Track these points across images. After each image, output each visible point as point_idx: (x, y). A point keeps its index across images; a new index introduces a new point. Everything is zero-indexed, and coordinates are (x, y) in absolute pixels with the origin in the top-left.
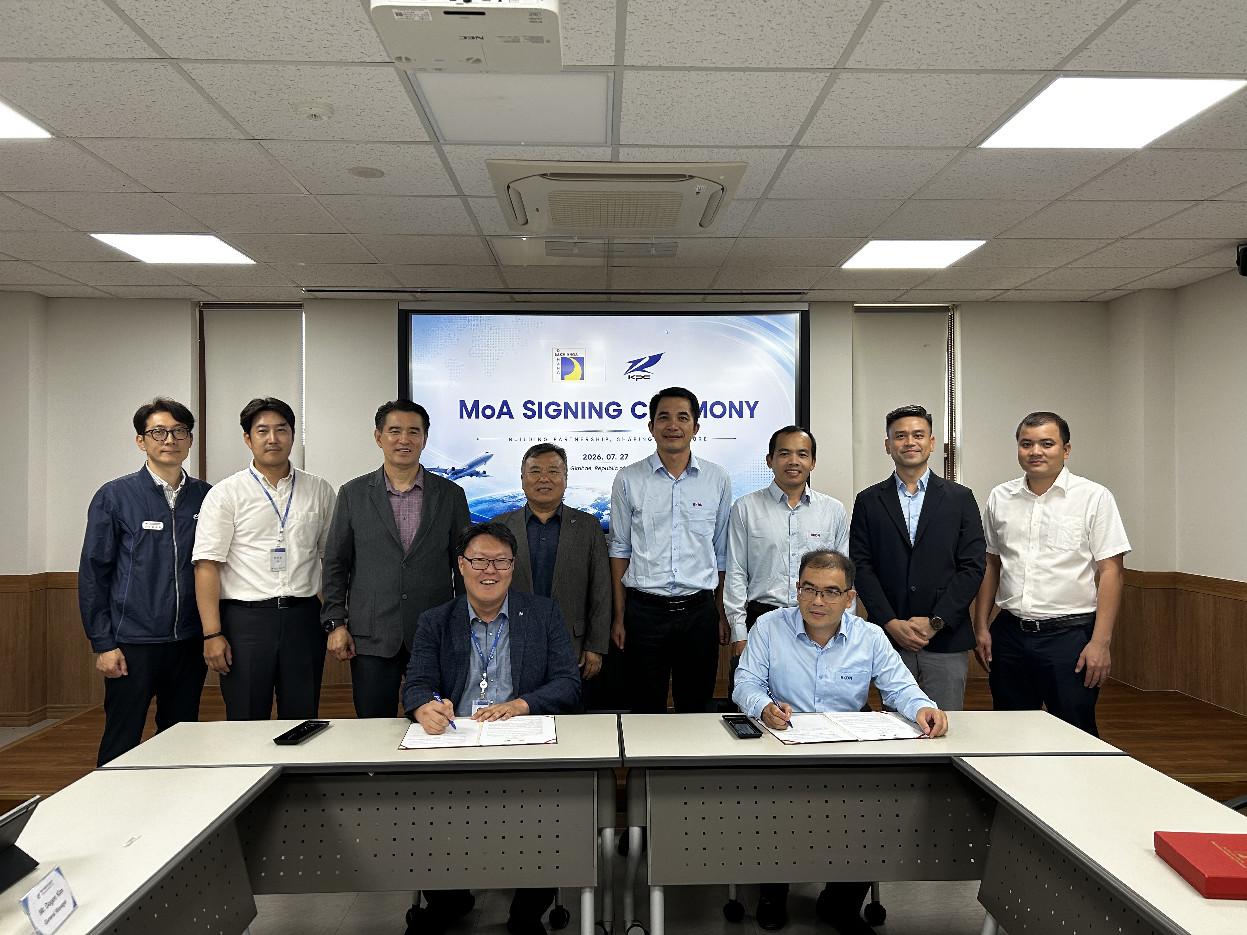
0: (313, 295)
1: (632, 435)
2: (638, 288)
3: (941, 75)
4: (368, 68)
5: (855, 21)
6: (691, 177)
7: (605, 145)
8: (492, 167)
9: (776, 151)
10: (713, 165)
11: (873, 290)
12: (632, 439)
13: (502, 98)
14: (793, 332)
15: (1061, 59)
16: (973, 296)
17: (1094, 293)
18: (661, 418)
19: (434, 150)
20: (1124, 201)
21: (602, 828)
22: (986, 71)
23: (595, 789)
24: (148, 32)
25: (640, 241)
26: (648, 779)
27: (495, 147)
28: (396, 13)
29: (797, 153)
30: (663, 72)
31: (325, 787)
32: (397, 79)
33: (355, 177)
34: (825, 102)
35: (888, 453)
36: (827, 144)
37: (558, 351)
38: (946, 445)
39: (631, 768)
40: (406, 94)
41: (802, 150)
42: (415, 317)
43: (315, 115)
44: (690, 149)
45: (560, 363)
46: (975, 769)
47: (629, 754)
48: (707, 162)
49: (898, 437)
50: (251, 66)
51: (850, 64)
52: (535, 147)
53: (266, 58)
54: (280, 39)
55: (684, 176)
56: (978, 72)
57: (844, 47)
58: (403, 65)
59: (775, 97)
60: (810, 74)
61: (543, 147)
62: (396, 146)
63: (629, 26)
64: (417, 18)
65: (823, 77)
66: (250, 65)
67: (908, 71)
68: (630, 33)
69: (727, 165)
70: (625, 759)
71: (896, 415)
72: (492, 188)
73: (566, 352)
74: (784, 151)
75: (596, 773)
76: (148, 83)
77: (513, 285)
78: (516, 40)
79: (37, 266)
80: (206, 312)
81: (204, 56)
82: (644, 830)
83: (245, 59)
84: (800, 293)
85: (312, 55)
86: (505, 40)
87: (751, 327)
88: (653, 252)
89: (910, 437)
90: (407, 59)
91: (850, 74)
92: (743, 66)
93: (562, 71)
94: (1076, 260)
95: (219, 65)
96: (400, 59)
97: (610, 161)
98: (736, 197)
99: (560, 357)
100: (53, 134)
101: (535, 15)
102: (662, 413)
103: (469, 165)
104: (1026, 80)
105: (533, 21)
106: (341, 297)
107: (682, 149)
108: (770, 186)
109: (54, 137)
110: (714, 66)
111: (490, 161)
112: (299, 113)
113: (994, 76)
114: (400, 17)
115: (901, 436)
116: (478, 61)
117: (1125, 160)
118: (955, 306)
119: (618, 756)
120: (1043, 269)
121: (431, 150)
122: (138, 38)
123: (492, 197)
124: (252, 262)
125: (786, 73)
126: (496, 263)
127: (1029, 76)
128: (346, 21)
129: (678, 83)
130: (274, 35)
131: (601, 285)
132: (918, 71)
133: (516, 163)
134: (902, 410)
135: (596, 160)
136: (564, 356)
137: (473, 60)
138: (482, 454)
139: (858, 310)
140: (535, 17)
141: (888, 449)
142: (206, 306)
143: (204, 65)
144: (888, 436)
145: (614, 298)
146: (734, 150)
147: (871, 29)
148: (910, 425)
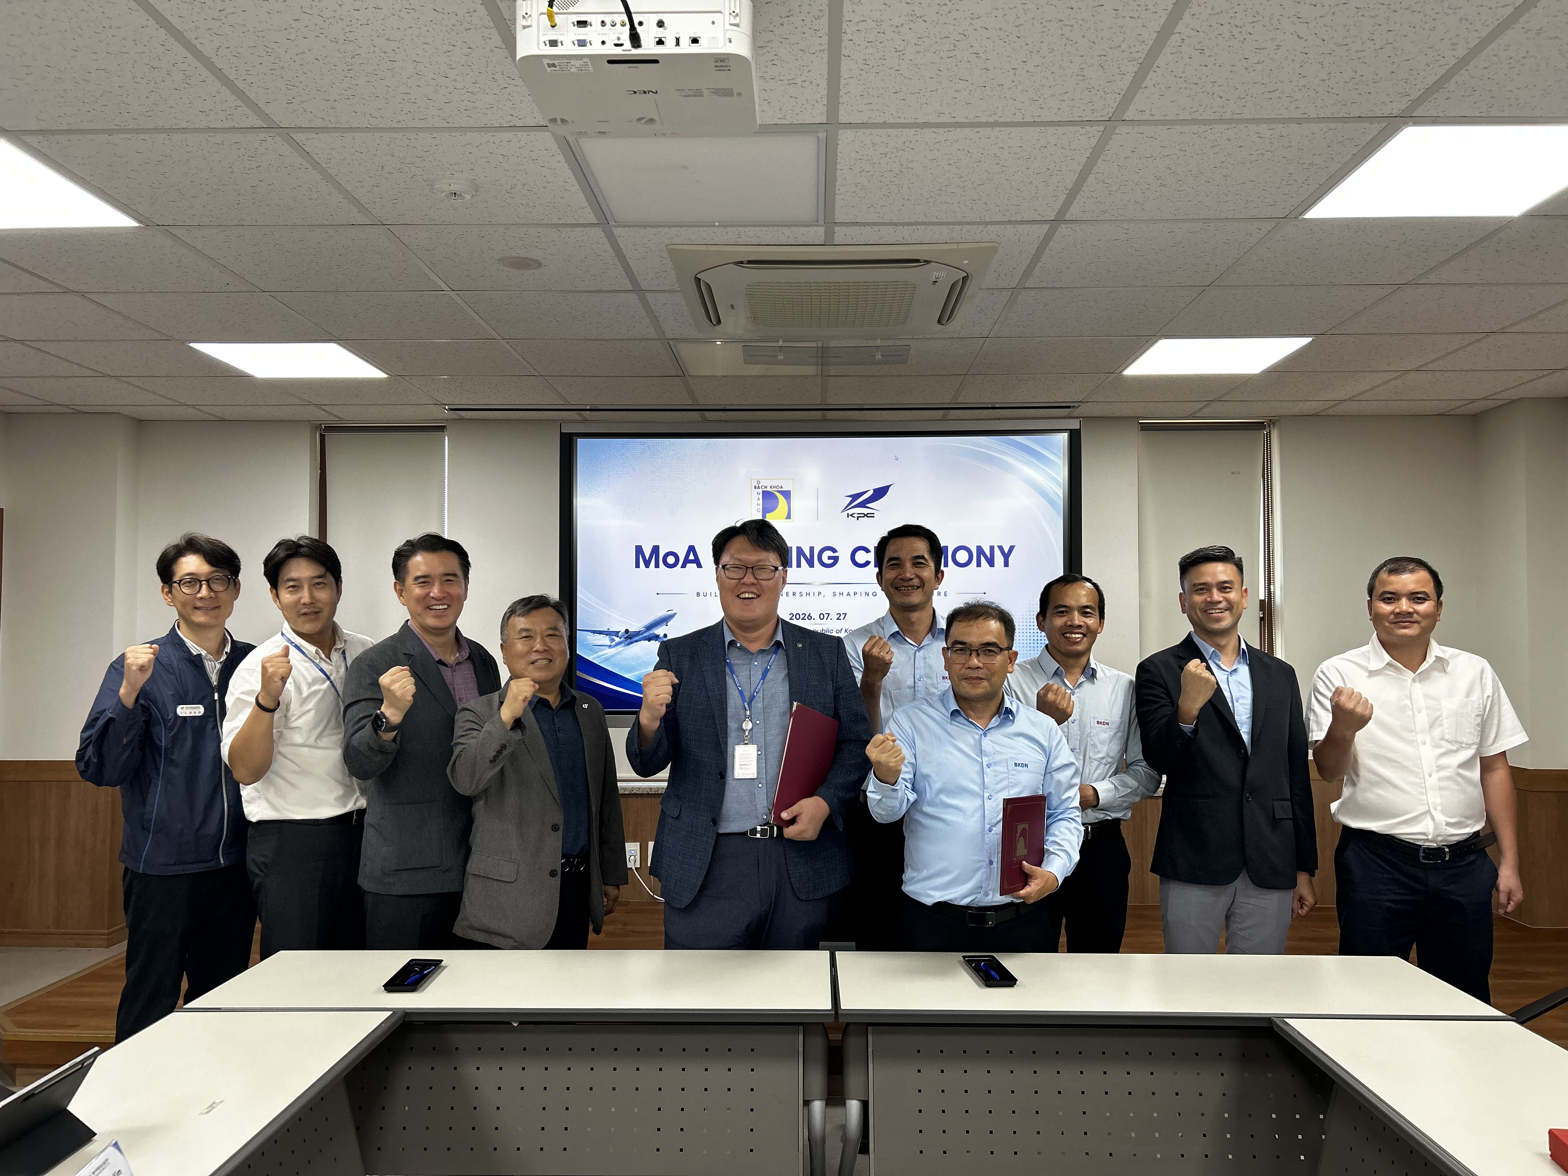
0: (459, 415)
1: (851, 589)
2: (860, 402)
3: (1250, 126)
4: (519, 134)
5: (1135, 60)
6: (927, 262)
7: (816, 223)
8: (676, 256)
9: (1036, 227)
10: (955, 246)
11: (1165, 402)
12: (852, 594)
13: (685, 167)
14: (1059, 457)
15: (1410, 102)
16: (1295, 409)
17: (1458, 404)
18: (891, 565)
19: (603, 234)
20: (1498, 284)
21: (809, 1101)
22: (1309, 120)
23: (801, 1049)
24: (252, 96)
25: (863, 343)
26: (870, 1038)
27: (678, 228)
28: (548, 64)
29: (1063, 229)
30: (888, 130)
31: (457, 1039)
32: (555, 146)
33: (506, 269)
34: (1099, 164)
35: (1184, 611)
36: (1101, 218)
37: (759, 482)
38: (1262, 602)
39: (848, 1024)
40: (566, 164)
41: (1069, 225)
42: (581, 442)
43: (455, 193)
44: (924, 227)
45: (761, 498)
46: (1303, 1037)
47: (846, 1004)
48: (946, 243)
49: (1197, 590)
50: (377, 135)
51: (1130, 114)
52: (729, 228)
53: (395, 125)
54: (411, 100)
55: (918, 261)
56: (1299, 121)
57: (1123, 93)
58: (560, 129)
59: (1032, 158)
60: (1079, 128)
61: (738, 228)
62: (555, 230)
63: (844, 73)
64: (574, 70)
65: (1095, 131)
66: (375, 134)
67: (1206, 122)
68: (845, 82)
69: (972, 245)
70: (840, 1012)
71: (1193, 561)
72: (675, 280)
73: (769, 484)
74: (1046, 227)
75: (801, 1028)
76: (253, 159)
77: (703, 401)
78: (698, 93)
79: (127, 382)
80: (329, 437)
81: (319, 123)
82: (865, 1105)
83: (369, 126)
84: (1069, 407)
85: (450, 120)
86: (684, 94)
87: (1006, 451)
88: (879, 357)
89: (1215, 591)
90: (563, 121)
91: (1131, 127)
92: (991, 120)
93: (757, 132)
94: (1433, 361)
95: (338, 134)
96: (554, 120)
97: (823, 243)
98: (984, 287)
99: (760, 491)
100: (140, 221)
101: (721, 61)
102: (891, 559)
103: (646, 252)
104: (1364, 131)
105: (719, 69)
106: (493, 417)
107: (914, 227)
108: (1028, 273)
109: (142, 225)
110: (954, 120)
111: (673, 247)
112: (435, 191)
113: (1321, 125)
114: (553, 69)
115: (1202, 589)
116: (652, 121)
117: (1496, 232)
118: (1272, 422)
119: (830, 1008)
120: (1389, 373)
121: (598, 234)
122: (239, 103)
123: (678, 291)
124: (382, 375)
125: (1047, 128)
126: (682, 373)
127: (1367, 125)
128: (491, 76)
129: (907, 143)
130: (404, 96)
131: (815, 400)
132: (1221, 121)
133: (704, 248)
134: (1201, 554)
135: (805, 243)
136: (766, 489)
137: (645, 120)
138: (662, 613)
139: (1145, 428)
140: (722, 64)
141: (1183, 606)
142: (329, 429)
143: (320, 135)
144: (1183, 588)
145: (830, 415)
146: (981, 228)
147: (1157, 69)
148: (1214, 574)
